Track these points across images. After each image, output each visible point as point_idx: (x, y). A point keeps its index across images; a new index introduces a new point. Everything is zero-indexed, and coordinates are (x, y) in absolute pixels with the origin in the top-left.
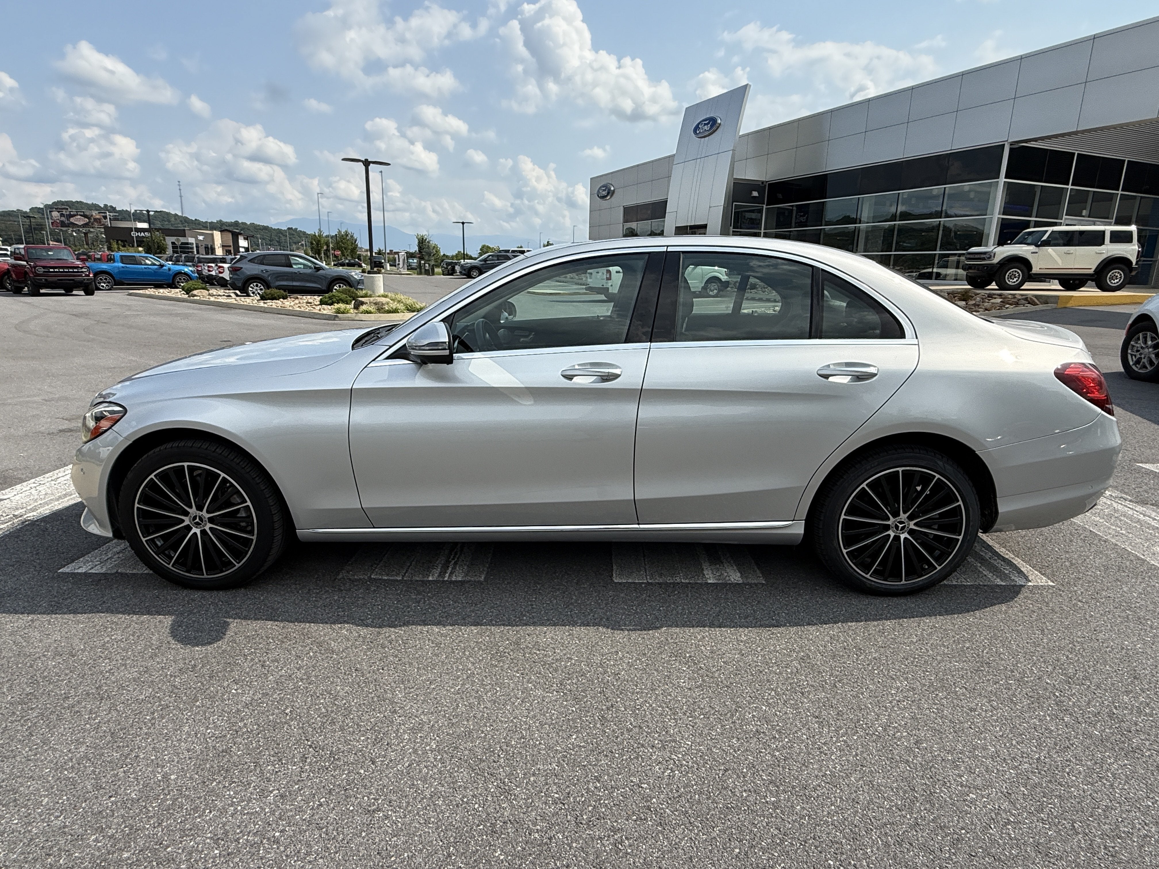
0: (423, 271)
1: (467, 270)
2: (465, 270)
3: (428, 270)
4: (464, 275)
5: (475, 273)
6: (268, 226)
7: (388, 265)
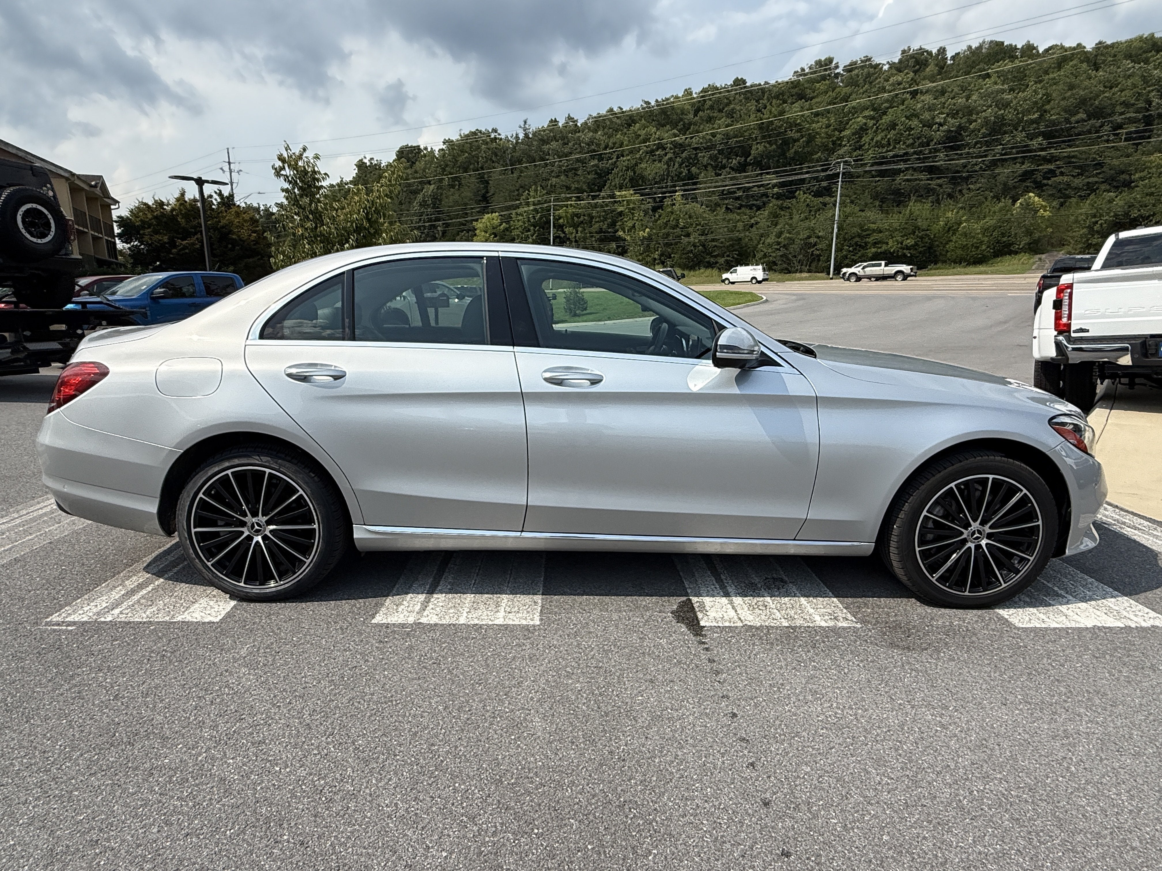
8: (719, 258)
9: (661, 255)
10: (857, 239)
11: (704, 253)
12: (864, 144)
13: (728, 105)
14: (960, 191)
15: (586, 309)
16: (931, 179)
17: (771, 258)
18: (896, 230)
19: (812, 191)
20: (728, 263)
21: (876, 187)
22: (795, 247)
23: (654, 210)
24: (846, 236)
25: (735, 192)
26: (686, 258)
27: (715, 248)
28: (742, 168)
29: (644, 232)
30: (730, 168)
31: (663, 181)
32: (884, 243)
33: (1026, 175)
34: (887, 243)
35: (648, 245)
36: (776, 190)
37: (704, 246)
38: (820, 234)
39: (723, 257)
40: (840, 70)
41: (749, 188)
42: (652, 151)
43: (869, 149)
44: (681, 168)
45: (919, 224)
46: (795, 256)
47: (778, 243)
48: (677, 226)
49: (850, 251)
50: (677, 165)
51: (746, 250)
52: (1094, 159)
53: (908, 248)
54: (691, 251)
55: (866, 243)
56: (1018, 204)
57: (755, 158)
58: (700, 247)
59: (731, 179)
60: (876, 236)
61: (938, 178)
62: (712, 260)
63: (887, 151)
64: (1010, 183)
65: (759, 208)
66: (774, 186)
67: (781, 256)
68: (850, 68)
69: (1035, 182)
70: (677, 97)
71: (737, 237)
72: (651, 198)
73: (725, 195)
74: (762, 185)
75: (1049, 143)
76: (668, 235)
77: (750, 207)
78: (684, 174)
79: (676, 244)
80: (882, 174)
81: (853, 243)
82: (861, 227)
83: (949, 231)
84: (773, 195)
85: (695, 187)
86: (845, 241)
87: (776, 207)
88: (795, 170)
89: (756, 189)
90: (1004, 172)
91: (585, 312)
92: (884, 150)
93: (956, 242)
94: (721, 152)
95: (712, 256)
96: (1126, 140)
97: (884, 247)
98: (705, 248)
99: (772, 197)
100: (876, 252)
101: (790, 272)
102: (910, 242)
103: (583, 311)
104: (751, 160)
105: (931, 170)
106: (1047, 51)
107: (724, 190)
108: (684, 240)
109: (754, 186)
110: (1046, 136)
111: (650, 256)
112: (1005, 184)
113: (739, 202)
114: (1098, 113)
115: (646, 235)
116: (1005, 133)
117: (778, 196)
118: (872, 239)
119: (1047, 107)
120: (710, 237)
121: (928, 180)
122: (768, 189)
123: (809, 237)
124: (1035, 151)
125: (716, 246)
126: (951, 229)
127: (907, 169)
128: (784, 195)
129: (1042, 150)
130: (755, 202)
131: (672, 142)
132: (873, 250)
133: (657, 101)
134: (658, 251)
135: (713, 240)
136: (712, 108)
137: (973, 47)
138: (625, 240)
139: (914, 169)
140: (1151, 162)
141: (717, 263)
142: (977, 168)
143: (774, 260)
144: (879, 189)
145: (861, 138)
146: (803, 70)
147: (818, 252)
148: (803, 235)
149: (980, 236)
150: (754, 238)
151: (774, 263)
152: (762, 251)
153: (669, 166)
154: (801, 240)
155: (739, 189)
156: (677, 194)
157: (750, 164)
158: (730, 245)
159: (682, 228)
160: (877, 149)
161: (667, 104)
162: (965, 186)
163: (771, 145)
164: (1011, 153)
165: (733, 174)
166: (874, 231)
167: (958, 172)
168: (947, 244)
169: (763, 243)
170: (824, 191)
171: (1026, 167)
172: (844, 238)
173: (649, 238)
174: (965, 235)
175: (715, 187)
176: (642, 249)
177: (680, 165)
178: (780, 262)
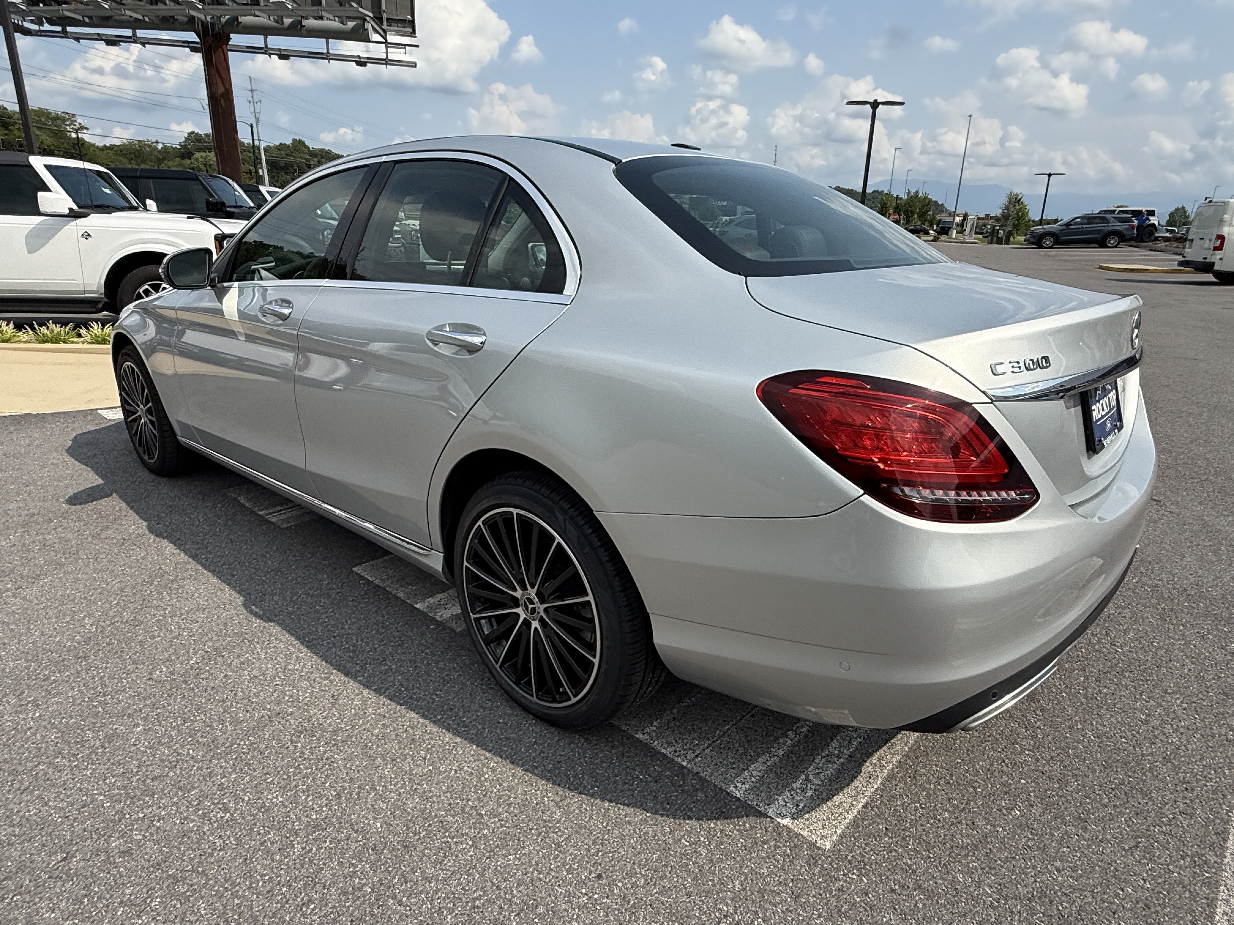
0: (995, 238)
1: (1036, 238)
2: (1034, 237)
3: (1002, 238)
4: (1032, 243)
5: (1048, 242)
6: (852, 190)
7: (955, 231)
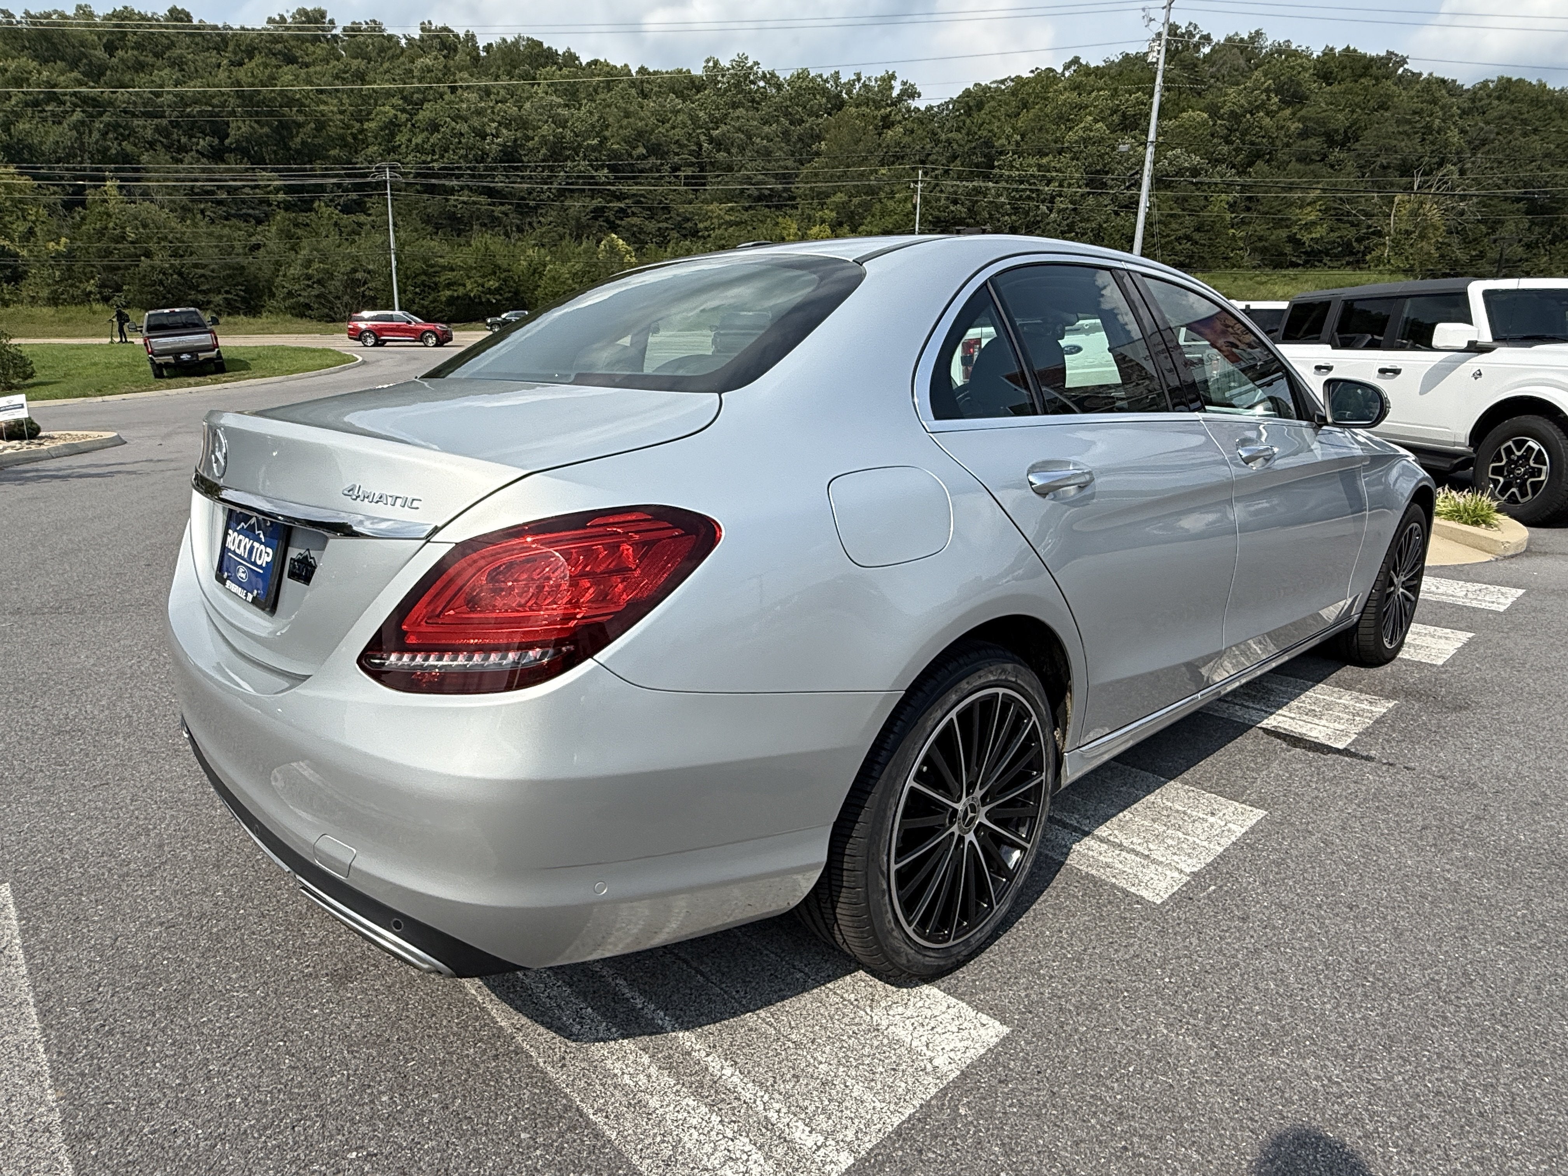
8: (212, 295)
9: (102, 285)
10: (424, 278)
11: (182, 285)
12: (400, 146)
13: (168, 48)
14: (530, 224)
15: (31, 376)
16: (493, 204)
17: (302, 299)
18: (471, 268)
19: (339, 204)
20: (229, 304)
21: (425, 208)
22: (335, 285)
23: (69, 206)
24: (409, 273)
25: (213, 193)
26: (151, 293)
27: (202, 279)
28: (217, 155)
29: (58, 244)
30: (197, 151)
31: (74, 157)
32: (460, 285)
33: (598, 212)
34: (464, 285)
35: (69, 269)
36: (281, 196)
37: (180, 274)
38: (371, 267)
39: (220, 293)
40: (338, 31)
41: (237, 188)
42: (36, 103)
43: (407, 154)
44: (105, 140)
45: (499, 262)
46: (338, 298)
47: (309, 277)
48: (124, 238)
49: (416, 293)
50: (96, 135)
51: (256, 285)
52: (661, 202)
53: (490, 291)
54: (161, 283)
55: (436, 284)
56: (602, 247)
57: (237, 141)
58: (175, 276)
59: (203, 171)
60: (450, 275)
61: (502, 204)
62: (200, 297)
63: (433, 161)
64: (583, 220)
65: (259, 222)
66: (277, 190)
67: (317, 296)
68: (353, 30)
69: (607, 221)
70: (63, 16)
71: (238, 263)
72: (58, 185)
73: (197, 194)
74: (257, 187)
75: (616, 178)
76: (108, 253)
77: (246, 218)
78: (114, 152)
79: (127, 268)
80: (431, 190)
81: (419, 282)
82: (425, 260)
83: (533, 274)
84: (279, 203)
85: (137, 175)
86: (408, 278)
87: (287, 223)
88: (305, 170)
89: (247, 190)
90: (576, 205)
91: (30, 381)
92: (429, 159)
93: (545, 288)
94: (175, 124)
95: (200, 292)
96: (685, 184)
97: (461, 291)
98: (182, 277)
99: (278, 206)
100: (452, 297)
101: (334, 320)
102: (493, 284)
103: (25, 379)
104: (231, 144)
105: (490, 192)
106: (589, 64)
107: (193, 187)
108: (145, 261)
109: (244, 186)
110: (613, 169)
111: (78, 287)
112: (578, 220)
113: (225, 209)
114: (655, 150)
115: (61, 248)
116: (567, 158)
117: (288, 207)
118: (443, 278)
119: (607, 133)
120: (188, 260)
121: (489, 205)
122: (268, 193)
123: (354, 270)
124: (602, 184)
125: (203, 276)
126: (536, 271)
127: (462, 188)
128: (295, 205)
129: (610, 184)
130: (251, 211)
131: (75, 94)
132: (448, 293)
133: (27, 13)
134: (93, 278)
135: (196, 266)
136: (139, 46)
137: (509, 41)
138: (17, 255)
139: (470, 189)
140: (712, 211)
141: (209, 302)
142: (544, 197)
143: (307, 301)
144: (429, 210)
145: (393, 135)
146: (282, 18)
147: (372, 293)
148: (345, 267)
149: (570, 281)
150: (264, 267)
151: (308, 306)
152: (284, 287)
153: (81, 134)
154: (343, 274)
155: (219, 187)
156: (108, 183)
157: (230, 150)
158: (229, 276)
159: (132, 243)
160: (418, 155)
161: (48, 24)
162: (534, 219)
163: (262, 127)
164: (577, 184)
165: (205, 164)
166: (444, 268)
167: (523, 199)
168: (535, 290)
169: (284, 276)
170: (354, 206)
171: (598, 202)
172: (406, 275)
173: (70, 255)
174: (554, 279)
175: (177, 180)
176: (57, 273)
177: (104, 134)
178: (316, 306)
